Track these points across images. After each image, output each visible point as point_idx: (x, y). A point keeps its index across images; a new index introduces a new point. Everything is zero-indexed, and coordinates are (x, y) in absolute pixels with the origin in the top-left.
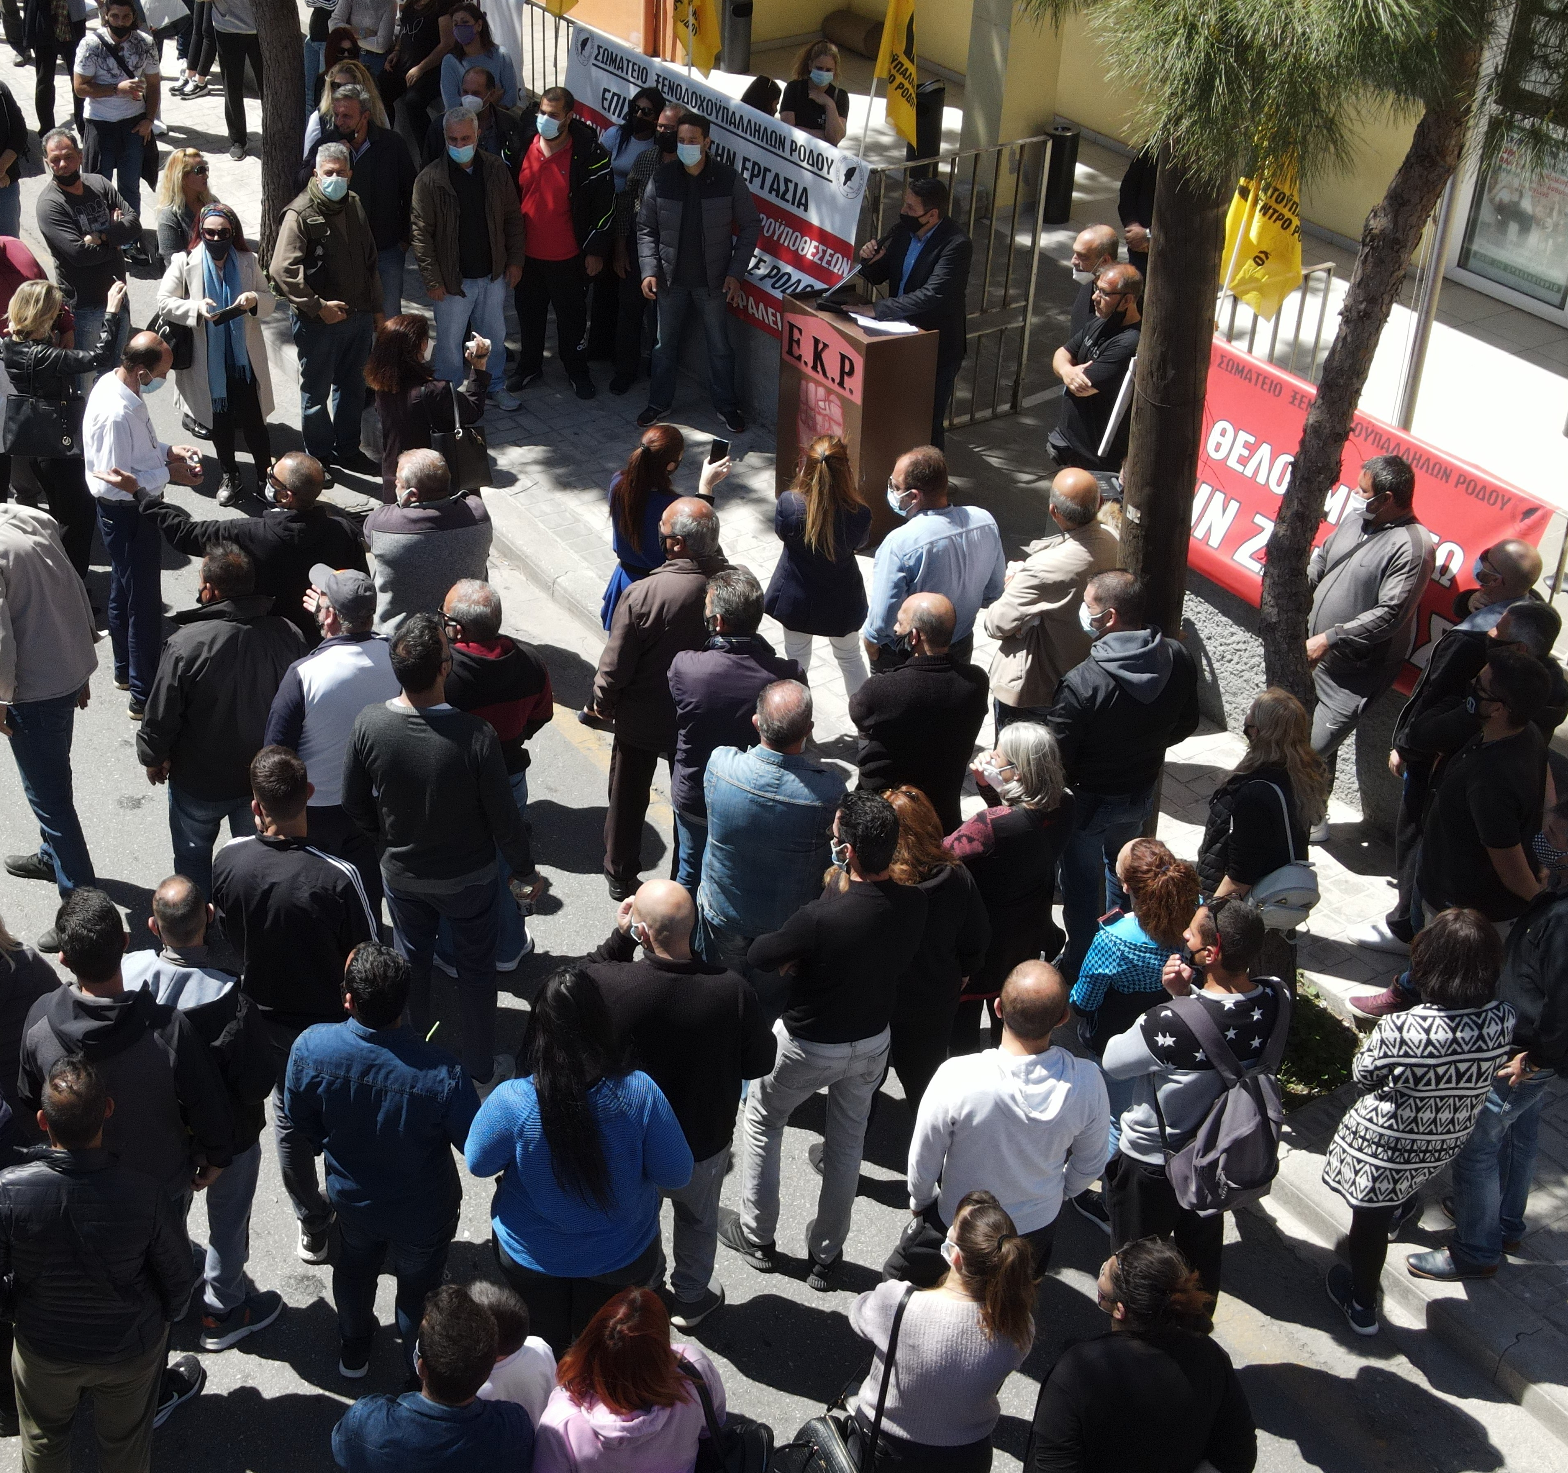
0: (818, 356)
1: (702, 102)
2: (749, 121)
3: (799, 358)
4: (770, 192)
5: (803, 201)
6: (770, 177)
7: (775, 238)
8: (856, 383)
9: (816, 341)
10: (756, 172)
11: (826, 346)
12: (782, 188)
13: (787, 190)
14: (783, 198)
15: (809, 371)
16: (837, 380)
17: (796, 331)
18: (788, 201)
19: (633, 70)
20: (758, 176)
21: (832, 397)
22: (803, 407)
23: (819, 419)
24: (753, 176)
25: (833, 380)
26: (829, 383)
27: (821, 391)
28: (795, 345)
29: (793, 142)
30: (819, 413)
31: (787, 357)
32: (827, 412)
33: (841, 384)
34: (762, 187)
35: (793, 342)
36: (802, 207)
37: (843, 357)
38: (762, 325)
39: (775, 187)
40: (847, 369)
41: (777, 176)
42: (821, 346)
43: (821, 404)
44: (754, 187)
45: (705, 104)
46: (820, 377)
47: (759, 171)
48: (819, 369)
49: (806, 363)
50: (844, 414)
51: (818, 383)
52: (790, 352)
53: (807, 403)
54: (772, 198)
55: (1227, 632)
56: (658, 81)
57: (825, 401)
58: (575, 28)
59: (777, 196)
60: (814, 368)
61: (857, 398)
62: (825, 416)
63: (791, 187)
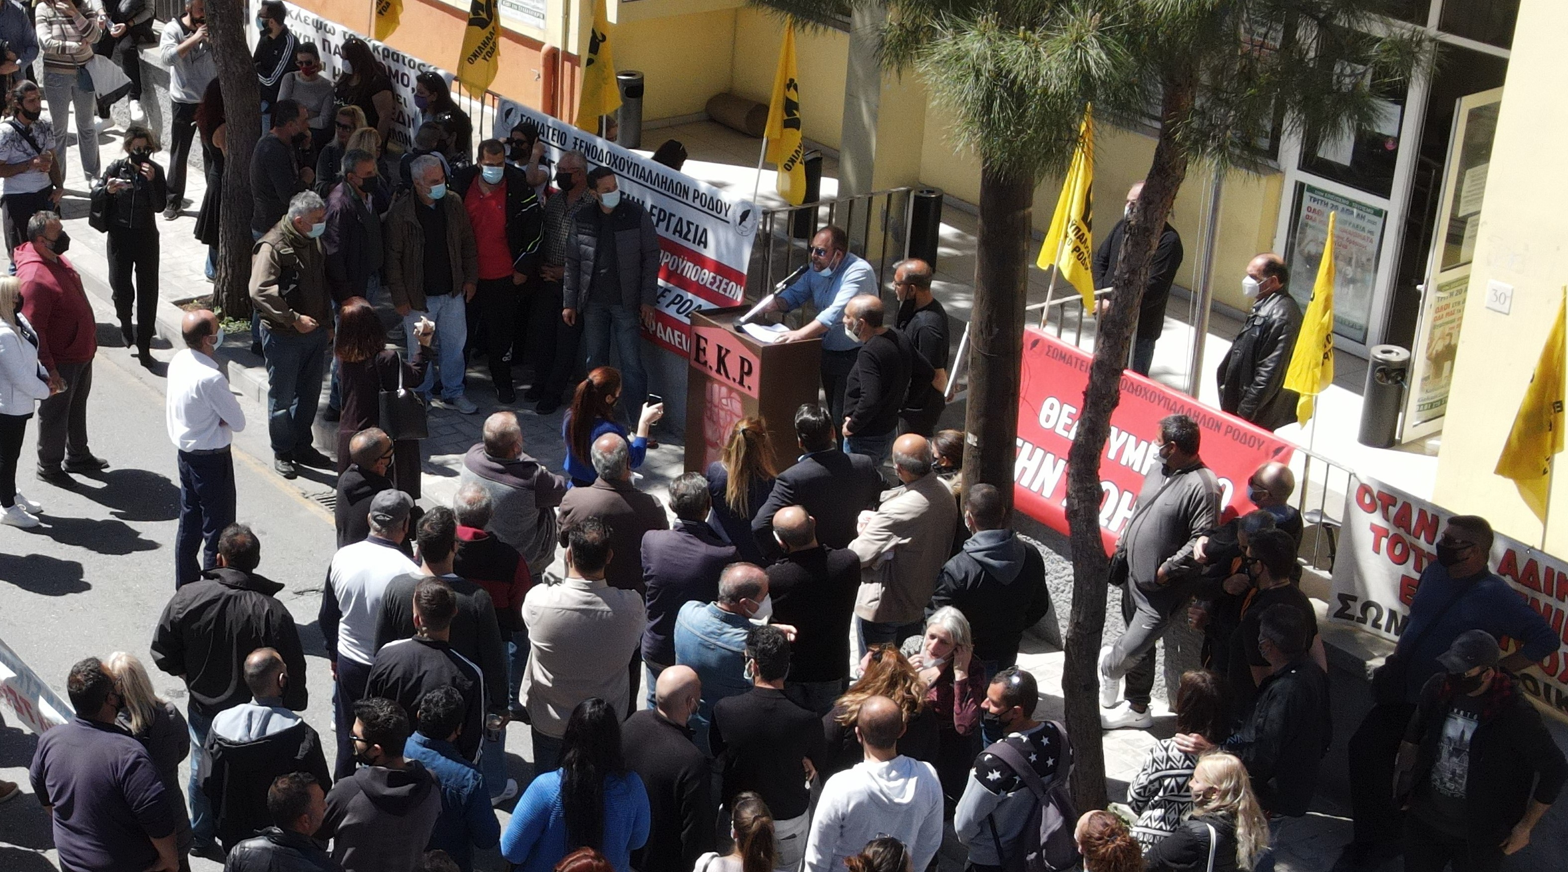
0: (721, 361)
1: (615, 160)
2: (657, 174)
3: (705, 363)
4: (674, 233)
5: (703, 240)
6: (674, 221)
7: (679, 272)
8: (754, 381)
9: (720, 348)
10: (662, 217)
11: (728, 351)
12: (685, 230)
13: (689, 231)
14: (685, 238)
15: (713, 374)
16: (738, 380)
17: (702, 342)
18: (689, 240)
19: (553, 134)
20: (663, 220)
21: (734, 395)
22: (709, 405)
23: (722, 413)
24: (659, 220)
25: (734, 380)
26: (730, 383)
27: (724, 390)
28: (701, 353)
29: (695, 191)
30: (723, 409)
31: (695, 365)
32: (729, 408)
33: (741, 383)
34: (667, 229)
35: (700, 350)
36: (702, 245)
37: (743, 360)
38: (669, 346)
39: (679, 229)
40: (746, 369)
41: (681, 219)
42: (723, 352)
43: (724, 401)
44: (661, 230)
45: (618, 162)
46: (723, 378)
47: (665, 216)
48: (722, 371)
49: (711, 367)
50: (744, 408)
51: (721, 384)
52: (697, 359)
53: (711, 402)
54: (676, 239)
55: (1060, 567)
56: (575, 144)
57: (727, 398)
58: (500, 100)
59: (680, 236)
60: (718, 371)
61: (755, 394)
62: (727, 411)
63: (693, 228)
